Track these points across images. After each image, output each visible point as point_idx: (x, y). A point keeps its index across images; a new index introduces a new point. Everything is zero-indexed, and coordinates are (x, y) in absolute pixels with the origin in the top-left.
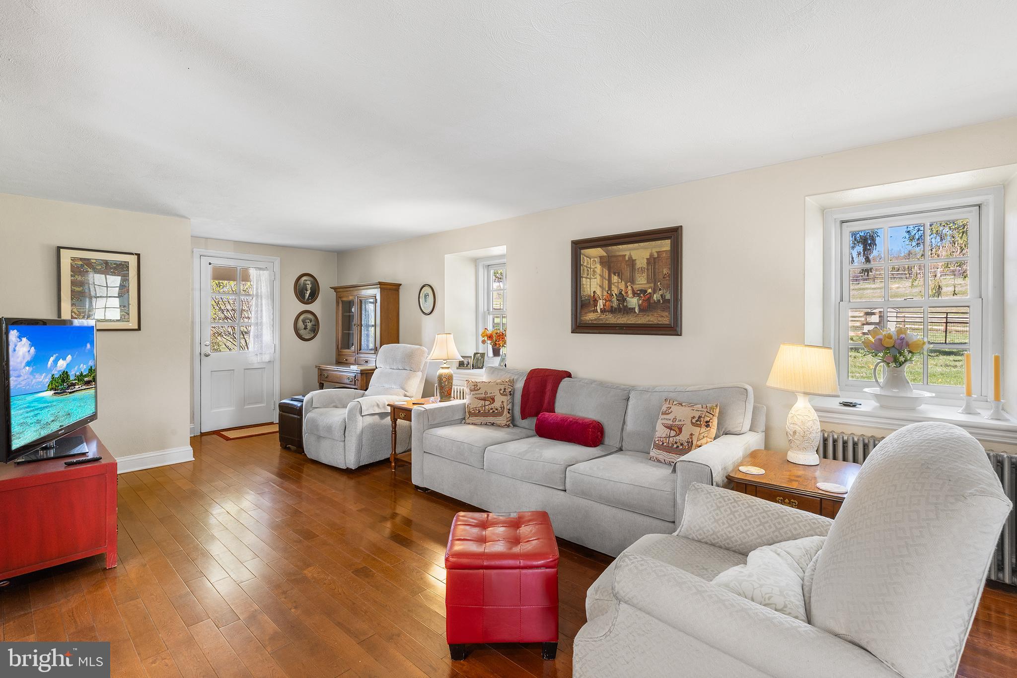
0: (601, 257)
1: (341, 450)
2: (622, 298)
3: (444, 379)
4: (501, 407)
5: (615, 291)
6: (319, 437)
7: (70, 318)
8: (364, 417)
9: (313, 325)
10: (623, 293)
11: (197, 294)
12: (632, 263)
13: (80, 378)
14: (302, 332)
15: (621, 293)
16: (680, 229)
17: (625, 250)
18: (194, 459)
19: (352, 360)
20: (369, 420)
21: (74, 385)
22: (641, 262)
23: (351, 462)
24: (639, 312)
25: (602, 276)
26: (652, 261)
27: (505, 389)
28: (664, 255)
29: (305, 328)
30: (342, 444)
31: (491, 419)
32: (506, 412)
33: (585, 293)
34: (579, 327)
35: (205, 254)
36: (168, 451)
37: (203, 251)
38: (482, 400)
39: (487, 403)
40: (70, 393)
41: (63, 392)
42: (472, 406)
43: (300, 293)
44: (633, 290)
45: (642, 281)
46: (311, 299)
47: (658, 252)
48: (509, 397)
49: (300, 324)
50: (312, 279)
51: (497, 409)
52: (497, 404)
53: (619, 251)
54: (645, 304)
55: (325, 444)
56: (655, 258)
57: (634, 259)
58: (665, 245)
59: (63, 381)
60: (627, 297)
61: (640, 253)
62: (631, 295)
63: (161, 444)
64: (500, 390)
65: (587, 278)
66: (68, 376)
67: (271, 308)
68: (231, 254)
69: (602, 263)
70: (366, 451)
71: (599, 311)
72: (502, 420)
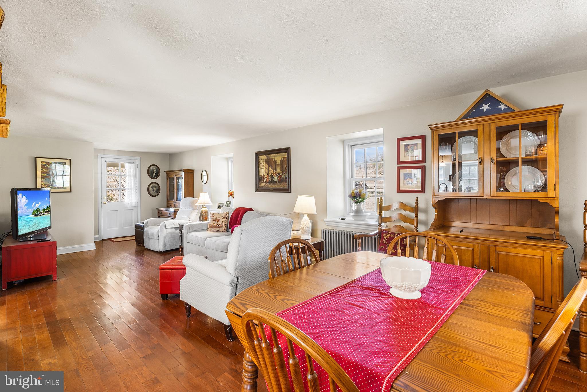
0: (265, 159)
1: (157, 243)
2: (272, 177)
3: (203, 213)
4: (222, 224)
5: (270, 174)
6: (150, 239)
7: (41, 188)
8: (167, 229)
9: (157, 189)
10: (273, 175)
11: (100, 175)
12: (275, 162)
13: (44, 210)
14: (151, 192)
15: (272, 175)
16: (289, 149)
17: (273, 156)
18: (96, 249)
19: (173, 205)
20: (169, 230)
21: (41, 213)
22: (278, 162)
23: (161, 249)
24: (278, 183)
25: (265, 167)
26: (282, 161)
27: (224, 216)
28: (285, 159)
29: (153, 191)
30: (158, 241)
31: (217, 229)
32: (224, 225)
33: (260, 175)
34: (258, 189)
35: (103, 157)
36: (84, 245)
37: (103, 156)
38: (214, 221)
39: (216, 222)
40: (40, 215)
41: (38, 215)
42: (210, 224)
43: (150, 173)
44: (276, 174)
45: (278, 169)
46: (156, 176)
47: (283, 158)
48: (226, 219)
49: (151, 189)
50: (157, 167)
51: (220, 225)
52: (220, 223)
53: (271, 157)
54: (280, 179)
55: (152, 241)
56: (282, 160)
57: (276, 160)
58: (285, 155)
59: (38, 211)
60: (274, 176)
61: (278, 158)
62: (275, 176)
63: (81, 241)
64: (222, 216)
65: (261, 168)
66: (39, 209)
67: (136, 181)
68: (117, 157)
69: (265, 162)
70: (168, 243)
71: (265, 182)
72: (222, 229)
